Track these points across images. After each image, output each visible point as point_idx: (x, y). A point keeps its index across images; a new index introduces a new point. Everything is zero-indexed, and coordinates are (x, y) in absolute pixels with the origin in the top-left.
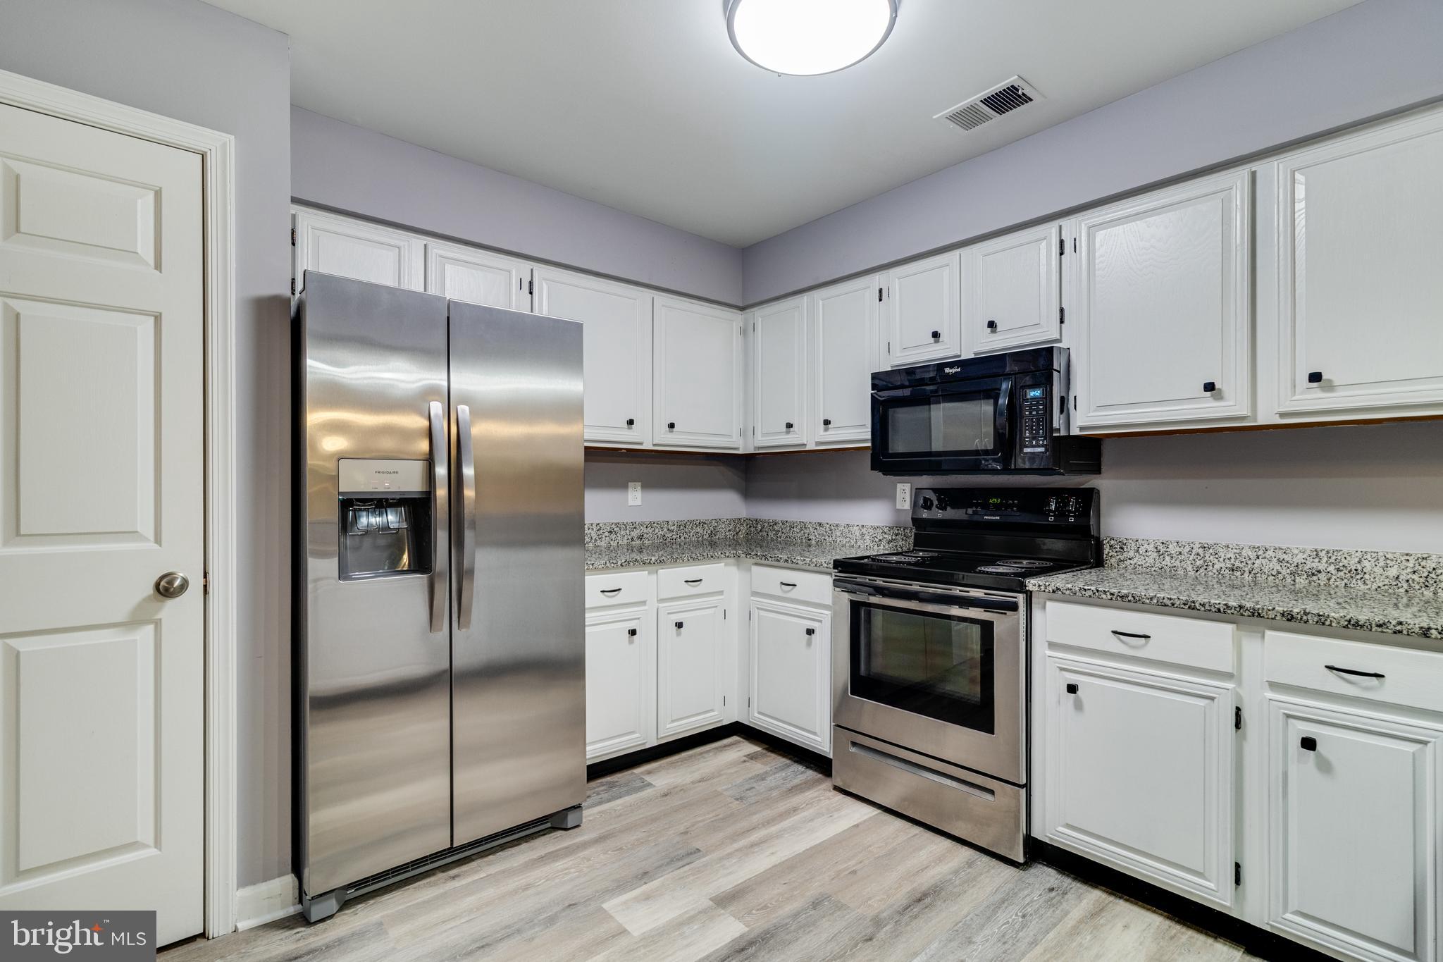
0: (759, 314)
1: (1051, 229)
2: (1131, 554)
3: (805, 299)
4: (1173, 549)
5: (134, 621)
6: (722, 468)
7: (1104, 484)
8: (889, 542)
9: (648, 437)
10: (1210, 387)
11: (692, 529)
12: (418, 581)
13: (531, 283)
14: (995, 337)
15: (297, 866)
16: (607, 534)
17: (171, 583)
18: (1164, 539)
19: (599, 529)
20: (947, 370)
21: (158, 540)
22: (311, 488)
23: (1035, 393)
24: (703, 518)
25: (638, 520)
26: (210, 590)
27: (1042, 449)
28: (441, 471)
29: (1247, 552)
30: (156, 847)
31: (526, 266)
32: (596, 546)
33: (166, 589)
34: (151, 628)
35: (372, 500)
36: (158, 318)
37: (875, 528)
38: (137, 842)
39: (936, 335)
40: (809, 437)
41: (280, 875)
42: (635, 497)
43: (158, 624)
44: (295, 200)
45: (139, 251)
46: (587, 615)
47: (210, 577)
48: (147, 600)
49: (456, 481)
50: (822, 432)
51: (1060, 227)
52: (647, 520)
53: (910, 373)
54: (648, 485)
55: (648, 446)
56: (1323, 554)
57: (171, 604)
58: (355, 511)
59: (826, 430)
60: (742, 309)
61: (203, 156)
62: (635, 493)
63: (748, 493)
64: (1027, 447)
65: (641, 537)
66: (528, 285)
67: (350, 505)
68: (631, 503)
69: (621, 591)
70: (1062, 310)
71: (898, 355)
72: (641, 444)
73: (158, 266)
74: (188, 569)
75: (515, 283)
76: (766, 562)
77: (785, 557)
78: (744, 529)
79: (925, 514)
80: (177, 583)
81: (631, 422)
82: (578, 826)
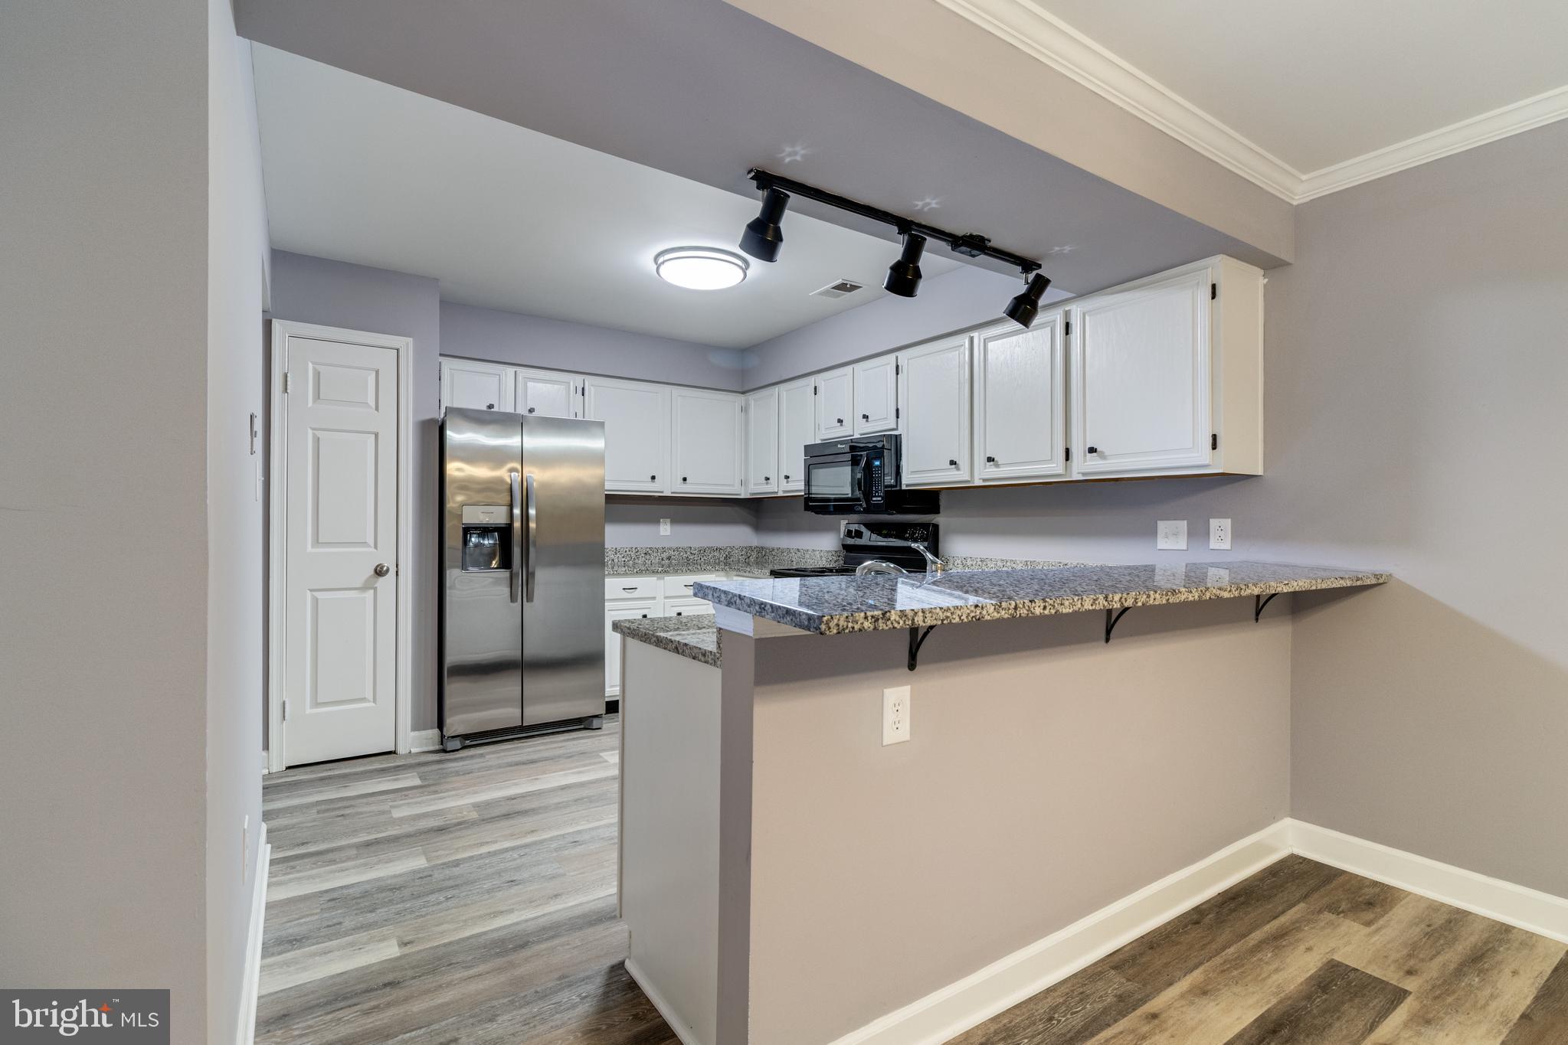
0: (752, 398)
1: (892, 357)
2: (951, 566)
3: (776, 389)
4: (969, 563)
5: (364, 588)
6: (737, 509)
7: (940, 519)
8: (835, 562)
9: (668, 486)
10: (953, 463)
11: (710, 553)
12: (504, 574)
13: (583, 389)
14: (868, 424)
15: (440, 725)
16: (643, 555)
17: (382, 568)
18: (965, 556)
19: (638, 552)
20: (839, 446)
21: (376, 547)
22: (449, 524)
23: (877, 463)
24: (720, 546)
25: (667, 546)
26: (399, 573)
27: (879, 499)
28: (517, 511)
29: (1000, 564)
30: (374, 702)
31: (579, 378)
32: (634, 563)
33: (380, 572)
34: (372, 591)
35: (480, 528)
36: (377, 435)
37: (828, 552)
38: (365, 698)
39: (840, 421)
40: (779, 488)
41: (432, 728)
42: (665, 529)
43: (375, 589)
44: (441, 355)
45: (369, 402)
46: (606, 604)
47: (399, 567)
48: (371, 577)
49: (525, 517)
50: (785, 484)
51: (897, 357)
52: (674, 546)
53: (826, 445)
54: (675, 521)
55: (667, 493)
56: (1029, 563)
57: (381, 579)
58: (471, 534)
59: (788, 482)
60: (743, 393)
61: (398, 350)
62: (665, 527)
63: (758, 527)
64: (875, 496)
65: (669, 558)
66: (581, 389)
67: (467, 530)
68: (662, 533)
69: (637, 590)
70: (897, 410)
71: (824, 432)
72: (662, 492)
73: (377, 409)
74: (389, 563)
75: (572, 388)
76: (745, 574)
77: (749, 570)
78: (754, 554)
79: (850, 541)
80: (385, 569)
81: (653, 478)
82: (600, 729)
